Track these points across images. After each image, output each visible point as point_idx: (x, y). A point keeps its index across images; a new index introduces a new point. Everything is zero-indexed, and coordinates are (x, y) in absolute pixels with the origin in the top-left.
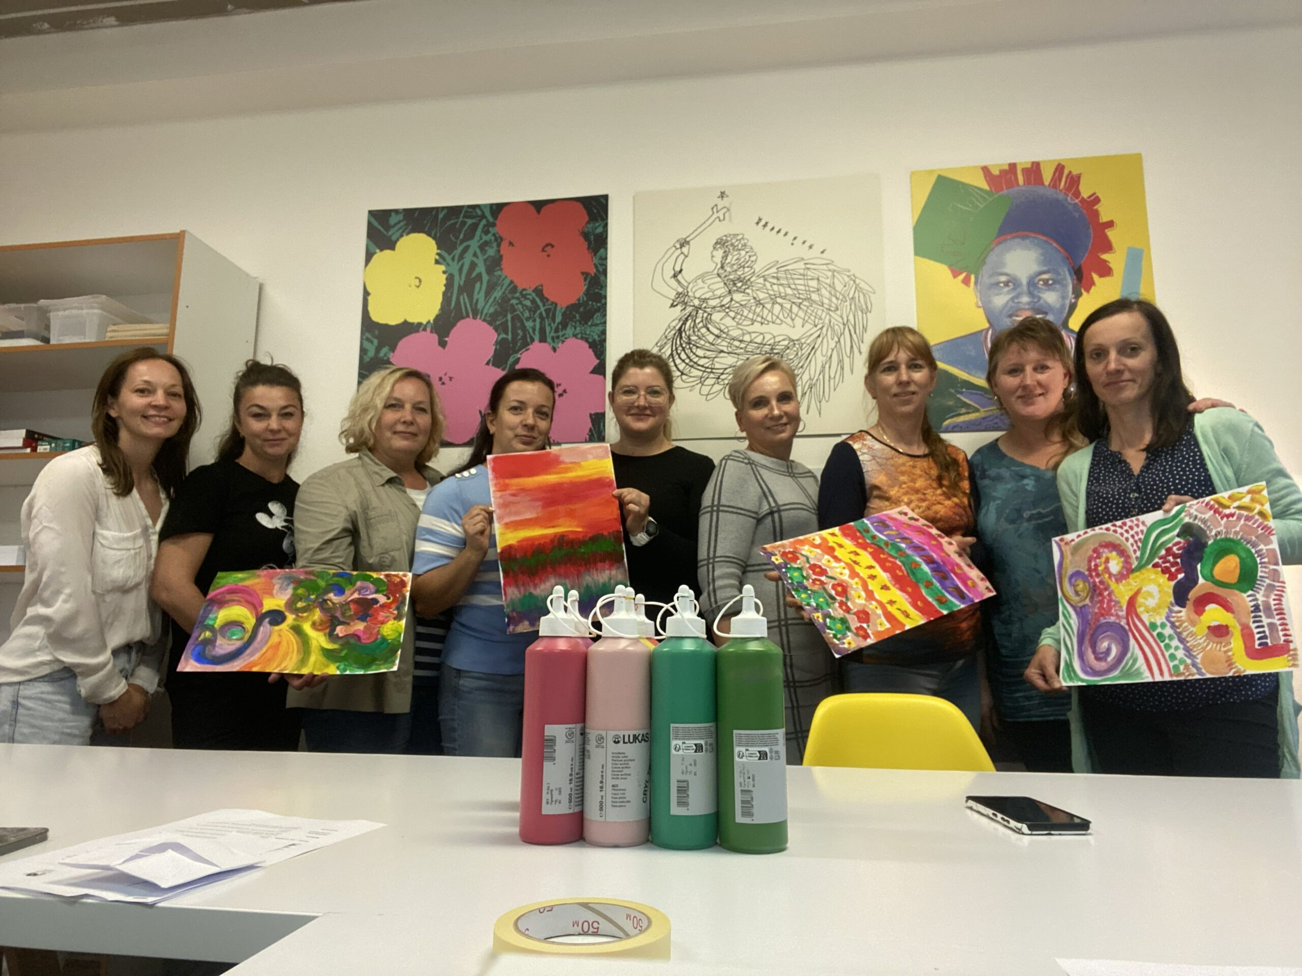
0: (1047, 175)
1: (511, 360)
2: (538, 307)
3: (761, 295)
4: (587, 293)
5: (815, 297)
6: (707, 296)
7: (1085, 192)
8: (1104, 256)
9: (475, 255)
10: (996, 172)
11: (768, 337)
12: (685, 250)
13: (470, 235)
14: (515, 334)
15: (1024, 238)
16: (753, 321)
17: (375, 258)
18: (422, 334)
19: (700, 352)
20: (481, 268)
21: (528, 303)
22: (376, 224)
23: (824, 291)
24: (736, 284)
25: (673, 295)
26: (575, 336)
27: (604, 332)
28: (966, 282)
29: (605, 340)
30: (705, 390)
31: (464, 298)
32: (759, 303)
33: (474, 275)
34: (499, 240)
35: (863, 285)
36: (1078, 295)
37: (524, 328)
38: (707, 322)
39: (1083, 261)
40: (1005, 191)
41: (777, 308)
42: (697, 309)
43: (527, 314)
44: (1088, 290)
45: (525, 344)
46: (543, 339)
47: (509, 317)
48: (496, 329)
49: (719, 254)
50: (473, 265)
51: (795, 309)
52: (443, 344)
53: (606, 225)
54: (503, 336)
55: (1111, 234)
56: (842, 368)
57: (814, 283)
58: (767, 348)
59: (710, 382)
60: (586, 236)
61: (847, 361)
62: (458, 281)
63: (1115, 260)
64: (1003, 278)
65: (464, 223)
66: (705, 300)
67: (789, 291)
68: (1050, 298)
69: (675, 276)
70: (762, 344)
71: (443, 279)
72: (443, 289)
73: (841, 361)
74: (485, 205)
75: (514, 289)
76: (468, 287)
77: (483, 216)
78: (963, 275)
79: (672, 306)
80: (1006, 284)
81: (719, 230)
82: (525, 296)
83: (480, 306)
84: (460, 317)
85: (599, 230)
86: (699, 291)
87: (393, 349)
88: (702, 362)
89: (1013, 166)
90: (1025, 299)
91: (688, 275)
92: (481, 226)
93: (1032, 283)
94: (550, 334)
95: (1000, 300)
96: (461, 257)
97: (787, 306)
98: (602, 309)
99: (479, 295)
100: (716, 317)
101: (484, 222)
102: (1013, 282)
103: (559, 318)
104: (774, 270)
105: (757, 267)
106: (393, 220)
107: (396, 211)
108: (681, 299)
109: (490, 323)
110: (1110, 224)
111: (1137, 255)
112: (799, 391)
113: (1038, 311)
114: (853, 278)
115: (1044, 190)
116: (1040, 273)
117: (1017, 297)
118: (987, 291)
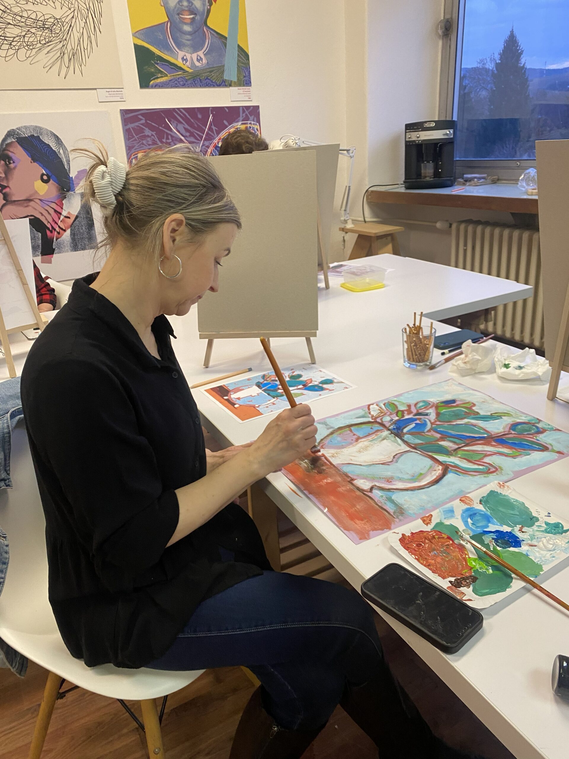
56: (90, 42)
59: (5, 47)
68: (198, 4)
112: (66, 56)
113: (192, 12)
117: (181, 1)
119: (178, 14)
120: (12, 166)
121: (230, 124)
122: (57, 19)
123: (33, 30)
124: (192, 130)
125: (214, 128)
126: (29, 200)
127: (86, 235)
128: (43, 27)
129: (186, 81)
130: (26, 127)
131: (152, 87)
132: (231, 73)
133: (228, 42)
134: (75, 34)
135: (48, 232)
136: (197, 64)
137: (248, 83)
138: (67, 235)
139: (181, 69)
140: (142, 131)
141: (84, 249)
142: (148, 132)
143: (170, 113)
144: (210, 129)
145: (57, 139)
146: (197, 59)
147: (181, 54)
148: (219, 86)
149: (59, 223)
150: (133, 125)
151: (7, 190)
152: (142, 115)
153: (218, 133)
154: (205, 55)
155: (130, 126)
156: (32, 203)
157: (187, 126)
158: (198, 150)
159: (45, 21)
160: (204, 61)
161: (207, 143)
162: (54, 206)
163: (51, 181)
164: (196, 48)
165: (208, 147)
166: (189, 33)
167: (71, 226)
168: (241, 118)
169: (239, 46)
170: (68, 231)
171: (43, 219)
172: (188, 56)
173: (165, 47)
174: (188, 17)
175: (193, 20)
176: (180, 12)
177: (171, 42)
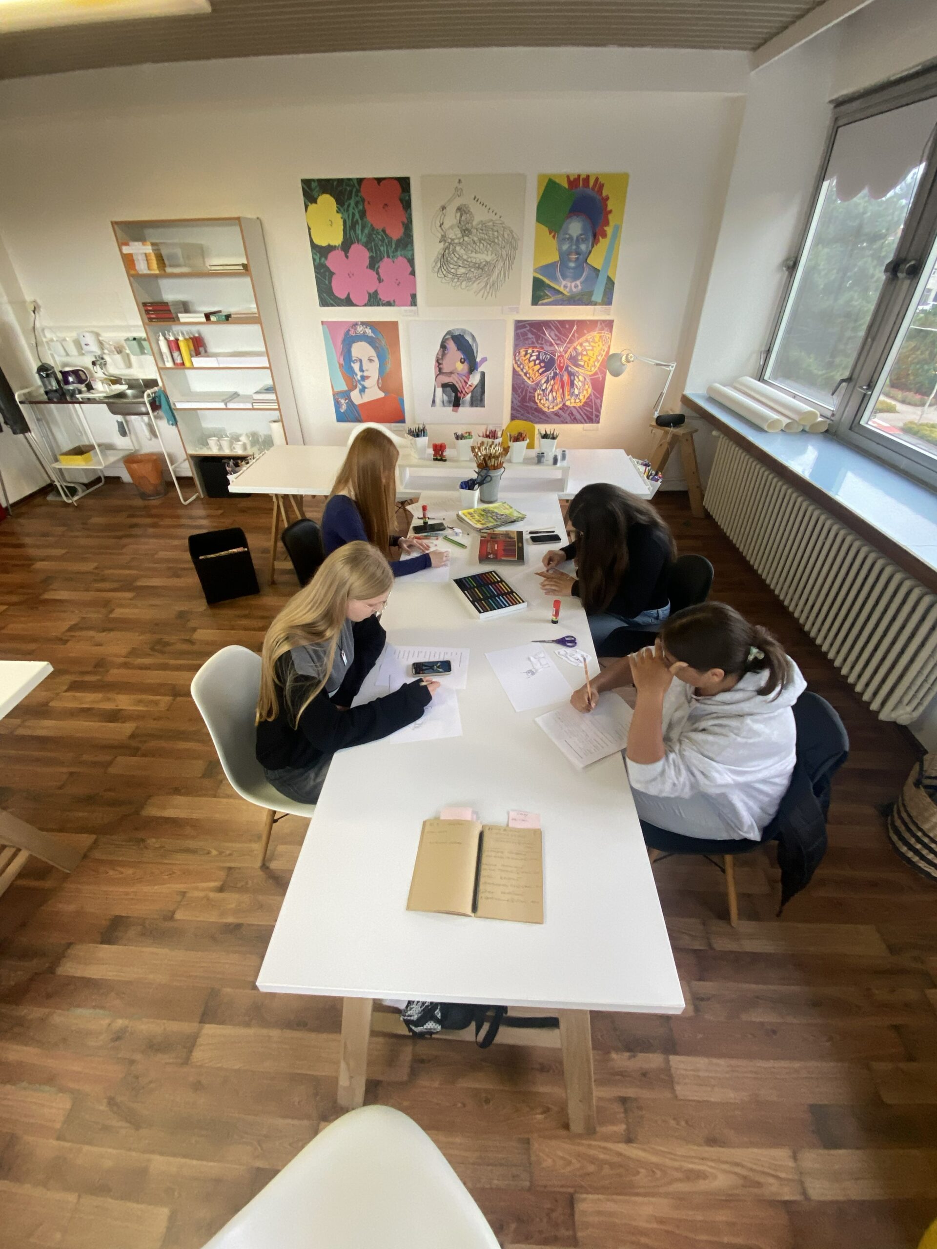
1: (376, 266)
2: (384, 239)
3: (476, 239)
4: (404, 233)
5: (496, 241)
6: (454, 237)
7: (604, 194)
8: (606, 228)
9: (354, 209)
10: (572, 179)
11: (478, 260)
12: (444, 211)
13: (350, 198)
14: (376, 253)
15: (577, 216)
16: (472, 251)
17: (309, 208)
18: (337, 251)
19: (451, 266)
20: (357, 216)
21: (380, 237)
22: (305, 186)
23: (500, 239)
24: (466, 232)
25: (440, 236)
26: (401, 255)
27: (413, 255)
28: (554, 237)
29: (413, 259)
30: (454, 284)
31: (352, 233)
32: (474, 242)
33: (355, 220)
34: (363, 200)
35: (515, 236)
36: (593, 246)
37: (380, 251)
38: (454, 250)
39: (597, 229)
40: (574, 191)
41: (482, 245)
42: (450, 244)
43: (380, 243)
44: (596, 244)
45: (381, 259)
46: (388, 256)
47: (373, 244)
48: (368, 250)
49: (458, 215)
50: (354, 215)
51: (488, 246)
52: (347, 257)
53: (410, 196)
54: (371, 254)
56: (505, 276)
57: (496, 234)
58: (477, 265)
59: (456, 280)
60: (401, 200)
61: (507, 273)
62: (349, 223)
63: (609, 230)
64: (567, 236)
65: (346, 189)
66: (452, 240)
67: (486, 237)
68: (583, 247)
69: (441, 226)
70: (475, 263)
71: (341, 222)
72: (342, 227)
74: (354, 179)
75: (373, 229)
76: (353, 227)
77: (354, 186)
78: (553, 234)
79: (440, 242)
80: (568, 239)
81: (458, 202)
82: (378, 233)
83: (360, 237)
84: (352, 243)
85: (407, 198)
86: (451, 235)
87: (326, 258)
88: (453, 271)
89: (579, 176)
90: (574, 247)
91: (446, 226)
92: (354, 193)
93: (578, 240)
94: (391, 254)
95: (565, 247)
96: (348, 210)
97: (485, 244)
98: (412, 243)
99: (359, 232)
100: (458, 248)
101: (354, 190)
102: (571, 238)
103: (394, 246)
104: (480, 226)
105: (474, 223)
106: (314, 185)
107: (313, 180)
108: (443, 239)
109: (366, 247)
111: (617, 228)
112: (488, 286)
113: (578, 253)
114: (511, 232)
115: (589, 191)
116: (581, 235)
117: (571, 246)
118: (561, 242)
119: (568, 255)
120: (446, 352)
121: (588, 332)
122: (486, 262)
123: (472, 270)
124: (560, 336)
125: (576, 335)
126: (451, 373)
127: (479, 398)
128: (479, 268)
129: (564, 301)
130: (458, 329)
131: (540, 305)
132: (598, 296)
133: (600, 274)
134: (497, 271)
135: (459, 394)
136: (574, 290)
137: (609, 303)
138: (468, 397)
139: (561, 293)
140: (526, 334)
141: (476, 406)
142: (530, 336)
143: (547, 324)
144: (573, 335)
145: (473, 337)
146: (575, 287)
147: (564, 283)
148: (587, 305)
149: (466, 389)
150: (522, 330)
151: (441, 366)
152: (529, 324)
153: (578, 338)
154: (581, 283)
155: (519, 331)
156: (453, 375)
157: (557, 333)
158: (562, 349)
159: (481, 263)
160: (580, 287)
161: (569, 345)
162: (464, 378)
163: (466, 363)
164: (575, 278)
165: (569, 348)
166: (574, 268)
167: (472, 392)
168: (597, 329)
169: (608, 277)
170: (470, 395)
171: (457, 385)
172: (569, 284)
173: (554, 278)
174: (574, 257)
175: (577, 259)
176: (569, 253)
177: (559, 275)
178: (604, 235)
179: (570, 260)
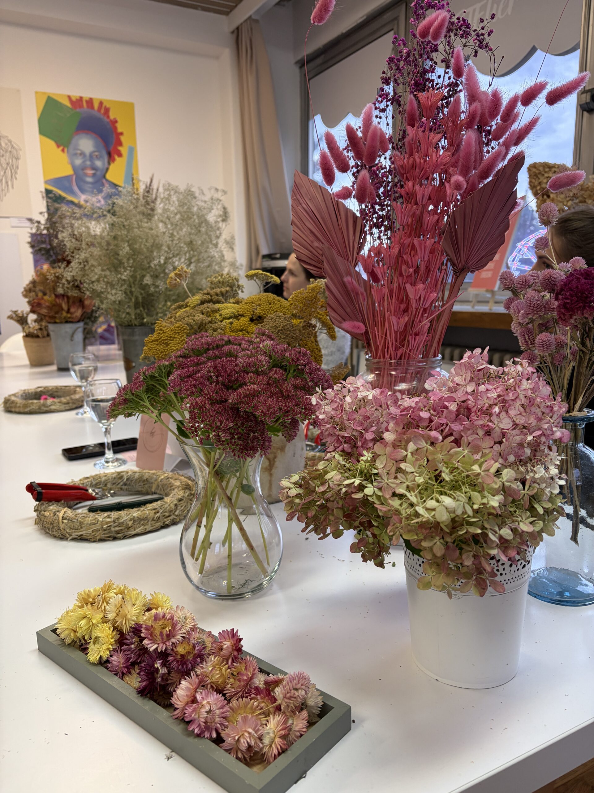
0: (96, 105)
7: (112, 116)
8: (120, 148)
10: (74, 99)
15: (87, 134)
28: (63, 150)
35: (15, 145)
36: (109, 164)
39: (111, 149)
40: (78, 110)
44: (113, 162)
55: (122, 138)
56: (8, 186)
61: (9, 183)
63: (124, 150)
64: (79, 152)
68: (98, 163)
73: (7, 182)
78: (61, 148)
80: (81, 154)
89: (81, 98)
93: (91, 156)
95: (78, 162)
102: (83, 154)
110: (121, 134)
111: (132, 151)
113: (93, 169)
114: (10, 141)
115: (95, 112)
116: (94, 152)
117: (84, 162)
118: (73, 156)
119: (82, 170)
136: (97, 204)
146: (97, 202)
147: (83, 196)
154: (103, 198)
166: (91, 183)
172: (90, 198)
173: (72, 192)
174: (90, 172)
175: (94, 175)
176: (84, 169)
177: (75, 188)
178: (120, 155)
179: (86, 175)
